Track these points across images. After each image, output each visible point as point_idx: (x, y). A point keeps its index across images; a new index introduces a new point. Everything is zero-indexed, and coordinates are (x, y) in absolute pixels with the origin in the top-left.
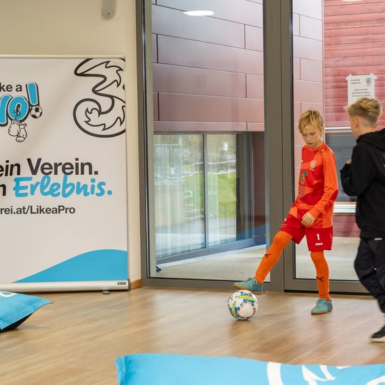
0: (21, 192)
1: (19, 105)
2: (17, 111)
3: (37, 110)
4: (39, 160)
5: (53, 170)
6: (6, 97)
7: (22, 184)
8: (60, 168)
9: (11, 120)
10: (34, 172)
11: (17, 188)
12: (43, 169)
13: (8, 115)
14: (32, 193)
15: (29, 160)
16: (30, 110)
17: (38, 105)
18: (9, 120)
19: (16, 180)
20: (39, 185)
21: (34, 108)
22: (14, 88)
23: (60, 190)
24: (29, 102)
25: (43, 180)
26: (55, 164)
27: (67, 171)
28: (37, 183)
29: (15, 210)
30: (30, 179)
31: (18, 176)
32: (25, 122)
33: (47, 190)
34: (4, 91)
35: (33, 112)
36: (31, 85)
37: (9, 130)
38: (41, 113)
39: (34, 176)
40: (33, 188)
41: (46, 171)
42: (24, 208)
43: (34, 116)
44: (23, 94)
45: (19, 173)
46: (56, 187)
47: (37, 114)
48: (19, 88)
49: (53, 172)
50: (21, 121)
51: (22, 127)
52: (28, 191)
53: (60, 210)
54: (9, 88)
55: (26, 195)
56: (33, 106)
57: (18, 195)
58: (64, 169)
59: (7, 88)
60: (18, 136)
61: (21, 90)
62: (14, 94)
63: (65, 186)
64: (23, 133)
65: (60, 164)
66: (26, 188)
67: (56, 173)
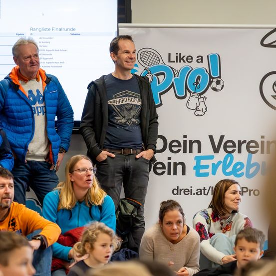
0: (202, 171)
1: (199, 77)
2: (197, 83)
3: (218, 83)
4: (222, 137)
5: (237, 149)
6: (186, 69)
7: (203, 162)
8: (244, 146)
9: (190, 92)
10: (216, 150)
11: (197, 167)
12: (225, 147)
13: (186, 87)
14: (214, 173)
15: (211, 137)
16: (210, 83)
17: (220, 77)
18: (188, 93)
19: (196, 158)
20: (221, 165)
21: (215, 80)
22: (195, 59)
23: (244, 170)
24: (210, 74)
25: (226, 159)
26: (239, 142)
27: (252, 149)
28: (219, 163)
29: (194, 191)
30: (212, 157)
31: (199, 154)
32: (205, 95)
33: (230, 169)
34: (184, 62)
35: (214, 85)
36: (214, 56)
37: (187, 103)
38: (223, 86)
39: (216, 155)
40: (215, 167)
41: (229, 149)
42: (204, 189)
43: (215, 89)
44: (205, 65)
45: (199, 151)
46: (239, 167)
47: (219, 87)
48: (200, 59)
49: (237, 151)
50: (200, 94)
51: (201, 100)
52: (209, 170)
53: (243, 192)
54: (189, 59)
55: (206, 175)
56: (214, 78)
57: (198, 175)
58: (248, 147)
59: (187, 59)
60: (197, 109)
61: (202, 62)
62: (195, 65)
63: (250, 166)
64: (202, 106)
65: (245, 142)
66: (206, 167)
67: (240, 151)
